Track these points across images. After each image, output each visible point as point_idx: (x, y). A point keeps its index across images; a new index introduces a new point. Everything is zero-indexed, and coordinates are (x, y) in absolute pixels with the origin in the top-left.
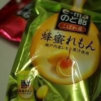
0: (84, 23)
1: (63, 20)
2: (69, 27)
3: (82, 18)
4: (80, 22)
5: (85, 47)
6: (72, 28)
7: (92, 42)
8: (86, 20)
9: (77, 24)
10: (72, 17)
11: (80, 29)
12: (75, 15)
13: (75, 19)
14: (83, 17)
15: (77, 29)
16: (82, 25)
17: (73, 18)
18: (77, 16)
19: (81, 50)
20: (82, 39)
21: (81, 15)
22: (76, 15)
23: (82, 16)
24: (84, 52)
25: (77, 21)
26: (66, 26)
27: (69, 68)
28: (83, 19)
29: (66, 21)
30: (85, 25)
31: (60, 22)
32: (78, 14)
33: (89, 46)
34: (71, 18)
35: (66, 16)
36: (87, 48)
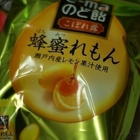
0: (102, 18)
1: (66, 13)
2: (75, 25)
3: (97, 9)
4: (94, 15)
5: (101, 59)
6: (80, 26)
7: (114, 50)
8: (105, 12)
9: (89, 19)
10: (82, 8)
11: (94, 28)
12: (86, 5)
13: (87, 10)
14: (100, 8)
15: (89, 28)
16: (97, 21)
17: (82, 10)
18: (91, 6)
19: (95, 63)
20: (97, 44)
21: (96, 5)
22: (89, 4)
23: (99, 6)
24: (99, 67)
25: (89, 14)
26: (70, 24)
27: (74, 95)
28: (100, 11)
29: (71, 14)
30: (103, 21)
31: (61, 17)
32: (92, 3)
33: (108, 57)
34: (78, 9)
35: (71, 6)
36: (104, 60)
